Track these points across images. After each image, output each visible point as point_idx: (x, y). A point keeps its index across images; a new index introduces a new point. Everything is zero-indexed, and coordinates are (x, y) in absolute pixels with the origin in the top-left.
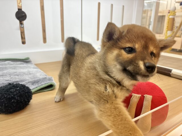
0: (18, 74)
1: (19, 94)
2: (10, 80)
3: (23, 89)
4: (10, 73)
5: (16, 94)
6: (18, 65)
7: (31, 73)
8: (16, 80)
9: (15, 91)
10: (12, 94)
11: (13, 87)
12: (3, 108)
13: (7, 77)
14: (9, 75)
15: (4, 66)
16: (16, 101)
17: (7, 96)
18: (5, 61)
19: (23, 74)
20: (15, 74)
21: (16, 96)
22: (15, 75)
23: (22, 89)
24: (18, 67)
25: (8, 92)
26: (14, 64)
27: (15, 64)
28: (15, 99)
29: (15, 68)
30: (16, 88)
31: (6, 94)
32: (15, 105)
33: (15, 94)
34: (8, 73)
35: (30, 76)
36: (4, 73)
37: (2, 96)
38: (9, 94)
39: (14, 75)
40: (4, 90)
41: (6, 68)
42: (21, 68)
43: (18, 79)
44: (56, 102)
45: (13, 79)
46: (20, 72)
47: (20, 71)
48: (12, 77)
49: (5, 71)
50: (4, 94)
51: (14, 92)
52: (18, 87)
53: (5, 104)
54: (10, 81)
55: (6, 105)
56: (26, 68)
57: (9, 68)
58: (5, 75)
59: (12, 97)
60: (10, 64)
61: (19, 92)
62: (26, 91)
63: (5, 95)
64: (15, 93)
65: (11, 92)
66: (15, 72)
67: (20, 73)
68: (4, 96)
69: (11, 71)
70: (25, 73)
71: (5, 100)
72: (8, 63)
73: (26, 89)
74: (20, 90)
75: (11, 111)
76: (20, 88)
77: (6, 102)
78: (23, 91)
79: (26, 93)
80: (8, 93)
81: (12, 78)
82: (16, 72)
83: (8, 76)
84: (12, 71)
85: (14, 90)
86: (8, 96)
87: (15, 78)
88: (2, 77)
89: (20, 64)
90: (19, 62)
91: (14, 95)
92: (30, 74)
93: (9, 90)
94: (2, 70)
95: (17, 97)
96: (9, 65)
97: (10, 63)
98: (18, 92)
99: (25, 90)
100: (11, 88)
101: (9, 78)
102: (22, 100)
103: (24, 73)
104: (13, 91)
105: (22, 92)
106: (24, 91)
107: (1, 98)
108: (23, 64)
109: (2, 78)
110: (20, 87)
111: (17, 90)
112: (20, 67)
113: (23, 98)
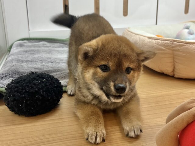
0: (52, 61)
1: (45, 88)
2: (40, 68)
3: (51, 82)
4: (42, 58)
5: (42, 88)
6: (56, 47)
8: (48, 70)
9: (40, 83)
10: (37, 88)
11: (38, 78)
13: (37, 64)
14: (41, 61)
15: (36, 48)
16: (41, 98)
17: (29, 90)
18: (39, 42)
19: (58, 61)
20: (49, 60)
21: (41, 91)
22: (49, 62)
23: (49, 80)
24: (55, 50)
25: (30, 83)
26: (50, 47)
27: (52, 47)
29: (50, 52)
30: (41, 79)
31: (28, 86)
33: (40, 87)
34: (39, 57)
36: (35, 57)
37: (23, 89)
38: (32, 87)
39: (46, 62)
40: (26, 81)
41: (38, 52)
43: (52, 68)
45: (44, 67)
46: (55, 58)
47: (56, 57)
48: (44, 64)
49: (36, 56)
50: (25, 86)
51: (38, 85)
52: (43, 78)
57: (42, 52)
58: (35, 61)
59: (36, 91)
60: (45, 46)
61: (46, 85)
62: (55, 84)
63: (27, 88)
65: (35, 84)
66: (48, 58)
67: (55, 60)
68: (26, 90)
70: (62, 60)
71: (27, 96)
72: (43, 45)
73: (54, 82)
74: (47, 83)
76: (46, 80)
77: (28, 99)
78: (51, 84)
79: (54, 87)
80: (31, 85)
81: (43, 65)
82: (50, 58)
83: (38, 63)
84: (45, 56)
85: (38, 82)
86: (31, 90)
87: (48, 66)
88: (30, 63)
89: (59, 47)
90: (58, 44)
91: (39, 89)
93: (33, 81)
94: (33, 53)
95: (43, 91)
96: (43, 47)
97: (45, 44)
98: (43, 85)
100: (34, 79)
101: (39, 66)
102: (50, 97)
105: (49, 85)
107: (22, 91)
108: (63, 48)
109: (31, 64)
110: (47, 77)
111: (43, 82)
112: (58, 51)
113: (50, 95)
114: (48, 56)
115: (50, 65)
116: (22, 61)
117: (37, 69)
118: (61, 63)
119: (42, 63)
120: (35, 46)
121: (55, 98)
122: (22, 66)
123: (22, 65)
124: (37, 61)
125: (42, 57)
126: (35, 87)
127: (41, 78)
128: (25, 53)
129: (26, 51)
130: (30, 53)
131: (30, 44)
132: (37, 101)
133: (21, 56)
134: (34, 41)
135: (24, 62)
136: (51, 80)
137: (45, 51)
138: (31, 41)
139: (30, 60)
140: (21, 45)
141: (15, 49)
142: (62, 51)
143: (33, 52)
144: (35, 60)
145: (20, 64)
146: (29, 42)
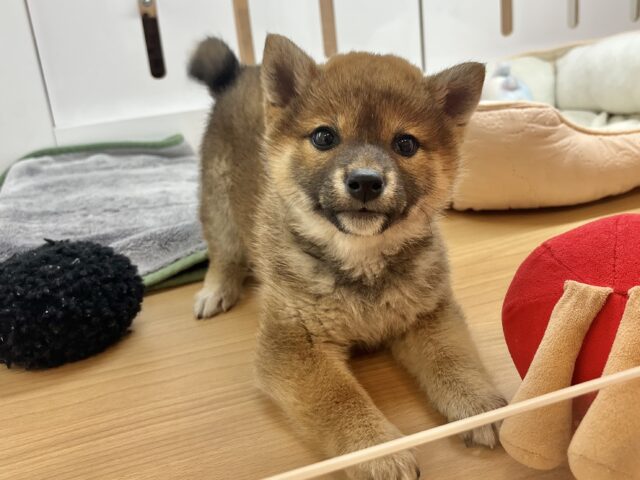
0: (116, 208)
1: (76, 285)
2: (79, 230)
3: (95, 266)
4: (87, 201)
5: (63, 286)
6: (134, 167)
7: (173, 199)
8: (102, 232)
9: (62, 271)
10: (48, 286)
12: (10, 342)
13: (73, 219)
14: (85, 209)
15: (76, 176)
16: (60, 314)
17: (26, 293)
18: (87, 156)
19: (136, 205)
20: (109, 205)
21: (61, 293)
22: (106, 211)
23: (91, 262)
24: (128, 176)
25: (32, 274)
26: (117, 167)
27: (124, 168)
28: (57, 303)
29: (114, 183)
30: (65, 261)
31: (22, 283)
32: (56, 332)
33: (58, 284)
35: (164, 213)
36: (67, 202)
37: (8, 291)
38: (34, 284)
39: (100, 210)
40: (19, 269)
41: (79, 184)
42: (140, 180)
43: (114, 226)
44: (200, 317)
45: (92, 225)
46: (127, 199)
47: (128, 194)
48: (91, 217)
49: (71, 197)
50: (15, 282)
51: (53, 276)
52: (74, 256)
53: (19, 325)
54: (81, 233)
55: (24, 329)
56: (161, 180)
57: (92, 183)
58: (68, 212)
59: (44, 295)
60: (104, 166)
61: (78, 277)
62: (107, 272)
63: (19, 288)
64: (58, 281)
65: (44, 277)
66: (106, 199)
67: (127, 203)
68: (15, 292)
69: (93, 196)
70: (146, 202)
71: (18, 310)
72: (98, 163)
74: (81, 269)
75: (46, 354)
76: (82, 260)
77: (23, 319)
78: (96, 272)
79: (106, 281)
80: (31, 278)
81: (89, 222)
82: (112, 199)
83: (75, 216)
84: (95, 193)
86: (30, 294)
87: (102, 223)
88: (53, 218)
89: (144, 166)
90: (141, 158)
91: (55, 289)
92: (168, 204)
93: (39, 267)
94: (65, 190)
95: (68, 295)
96: (98, 169)
97: (104, 162)
99: (103, 271)
101: (77, 225)
102: (88, 311)
103: (144, 203)
104: (50, 272)
105: (90, 274)
106: (100, 275)
107: (4, 298)
108: (155, 166)
109: (54, 222)
110: (86, 254)
111: (72, 268)
112: (137, 176)
113: (91, 304)
114: (108, 193)
115: (109, 218)
116: (29, 216)
117: (71, 234)
118: (141, 211)
119: (85, 215)
120: (72, 171)
121: (107, 314)
122: (26, 229)
123: (27, 225)
124: (73, 212)
125: (88, 198)
126: (43, 283)
127: (68, 256)
128: (39, 191)
129: (44, 187)
130: (54, 190)
131: (58, 166)
132: (50, 325)
133: (28, 201)
134: (71, 155)
135: (35, 217)
136: (101, 261)
137: (98, 182)
138: (63, 156)
139: (53, 210)
140: (32, 171)
141: (12, 182)
142: (151, 175)
143: (63, 187)
144: (65, 210)
145: (19, 224)
146: (57, 161)
